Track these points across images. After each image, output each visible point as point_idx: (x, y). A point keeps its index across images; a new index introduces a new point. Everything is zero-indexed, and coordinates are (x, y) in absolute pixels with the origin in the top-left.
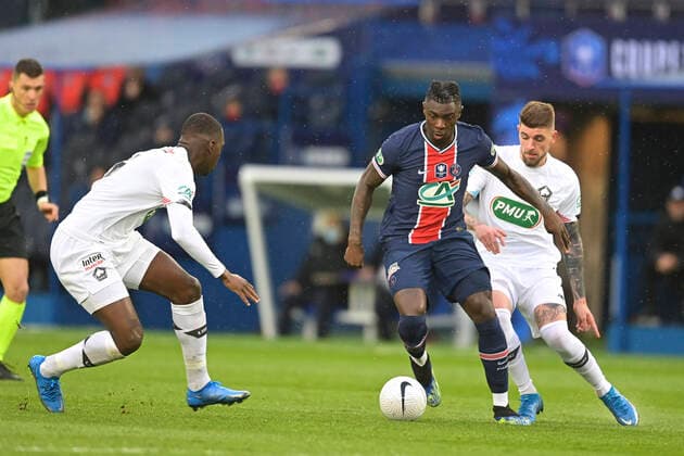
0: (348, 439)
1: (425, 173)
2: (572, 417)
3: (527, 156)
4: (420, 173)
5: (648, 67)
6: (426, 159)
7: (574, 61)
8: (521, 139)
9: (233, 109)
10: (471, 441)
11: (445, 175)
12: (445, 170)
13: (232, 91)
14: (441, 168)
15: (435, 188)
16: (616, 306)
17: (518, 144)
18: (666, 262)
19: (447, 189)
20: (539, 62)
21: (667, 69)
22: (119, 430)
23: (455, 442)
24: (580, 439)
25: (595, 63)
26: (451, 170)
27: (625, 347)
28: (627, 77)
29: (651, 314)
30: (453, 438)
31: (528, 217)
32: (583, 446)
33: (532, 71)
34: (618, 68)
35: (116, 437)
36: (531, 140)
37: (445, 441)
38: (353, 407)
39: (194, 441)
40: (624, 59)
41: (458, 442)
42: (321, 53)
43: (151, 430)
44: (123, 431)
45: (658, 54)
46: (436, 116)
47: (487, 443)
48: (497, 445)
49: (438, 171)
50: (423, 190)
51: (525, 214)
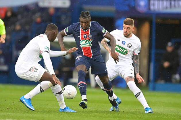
0: (73, 116)
1: (80, 37)
2: (138, 110)
3: (125, 34)
4: (79, 37)
5: (161, 7)
6: (80, 33)
7: (139, 6)
8: (123, 29)
9: (39, 20)
10: (109, 117)
11: (87, 38)
12: (86, 36)
13: (38, 15)
14: (85, 36)
15: (84, 41)
16: (152, 77)
17: (123, 30)
18: (166, 64)
19: (88, 41)
20: (129, 6)
21: (166, 8)
22: (5, 114)
23: (104, 117)
24: (141, 116)
25: (145, 6)
26: (88, 36)
27: (154, 89)
28: (154, 10)
29: (162, 79)
30: (104, 116)
31: (124, 52)
32: (142, 118)
33: (127, 8)
34: (152, 7)
35: (4, 116)
36: (126, 29)
37: (101, 117)
38: (74, 107)
39: (27, 117)
40: (154, 5)
41: (105, 117)
42: (64, 3)
43: (15, 114)
44: (6, 114)
45: (164, 3)
46: (83, 22)
47: (113, 117)
48: (116, 118)
49: (84, 36)
50: (81, 42)
51: (124, 50)
